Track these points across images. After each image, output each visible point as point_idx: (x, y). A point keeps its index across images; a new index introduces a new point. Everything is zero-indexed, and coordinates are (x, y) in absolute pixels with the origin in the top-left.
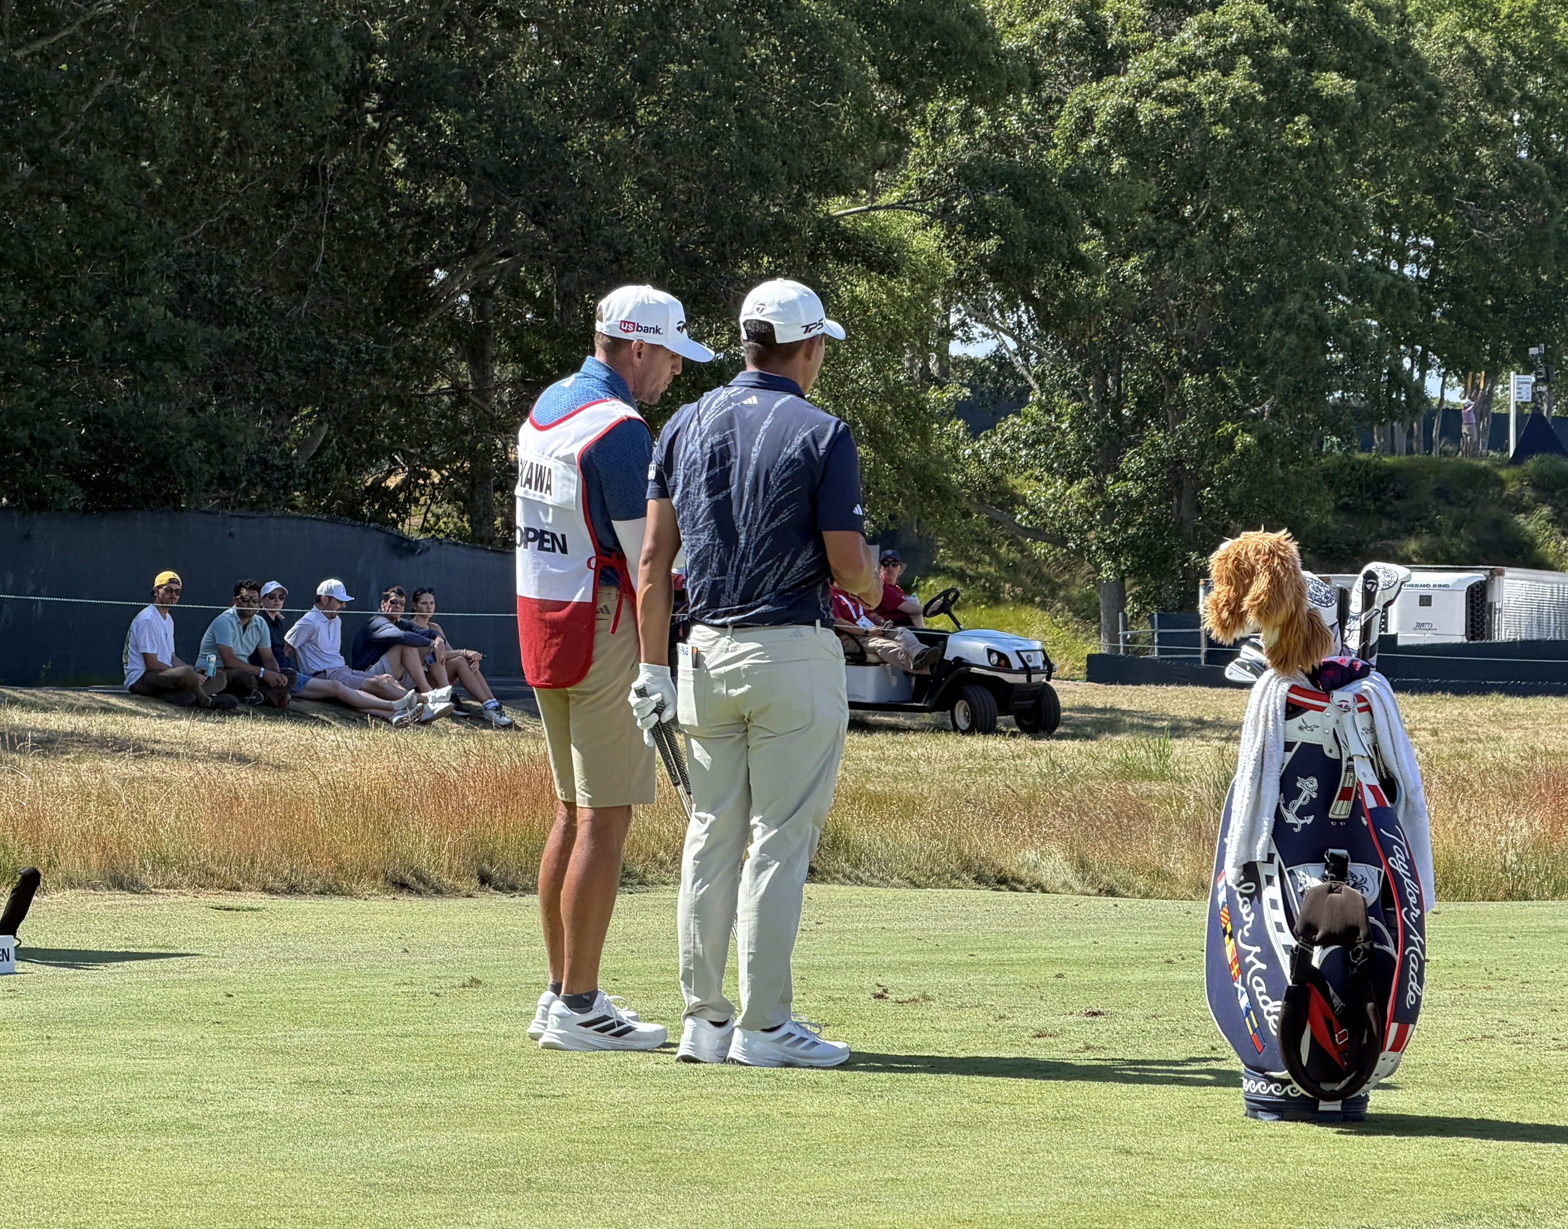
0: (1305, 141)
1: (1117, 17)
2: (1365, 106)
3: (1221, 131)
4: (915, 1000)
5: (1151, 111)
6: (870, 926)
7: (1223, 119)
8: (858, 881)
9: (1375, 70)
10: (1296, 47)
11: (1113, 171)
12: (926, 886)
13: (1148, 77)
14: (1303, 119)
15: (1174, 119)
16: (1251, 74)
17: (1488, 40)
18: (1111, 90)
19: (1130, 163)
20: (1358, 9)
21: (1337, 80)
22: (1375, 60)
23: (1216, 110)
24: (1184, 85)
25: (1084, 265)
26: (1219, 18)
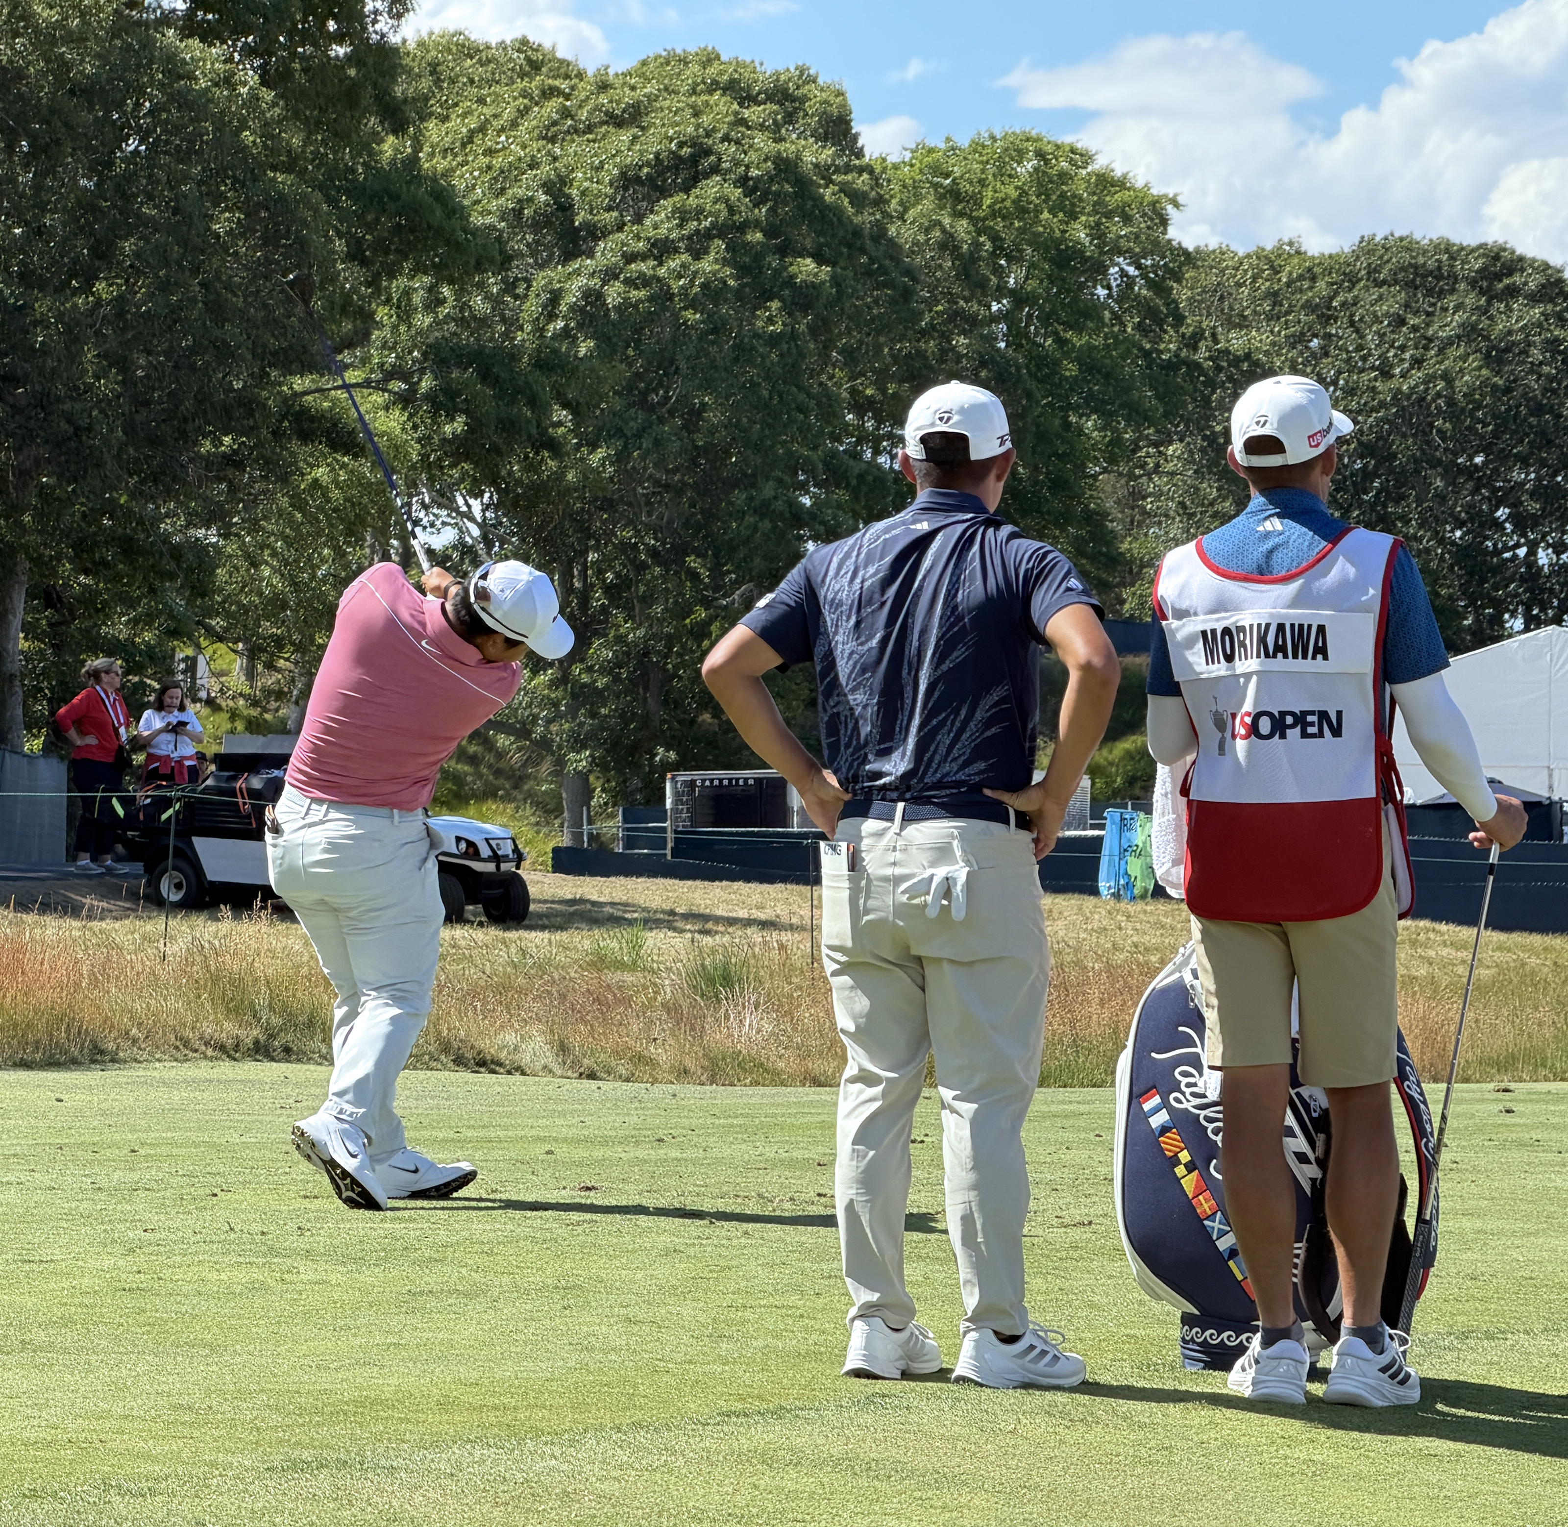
0: (778, 328)
1: (584, 195)
2: (840, 293)
3: (692, 316)
5: (619, 294)
7: (693, 304)
9: (850, 257)
10: (771, 232)
11: (581, 354)
13: (617, 260)
14: (775, 305)
15: (642, 302)
16: (724, 259)
17: (963, 224)
18: (577, 272)
19: (597, 346)
20: (834, 194)
21: (813, 265)
22: (849, 246)
23: (686, 295)
24: (653, 268)
25: (554, 447)
26: (692, 202)
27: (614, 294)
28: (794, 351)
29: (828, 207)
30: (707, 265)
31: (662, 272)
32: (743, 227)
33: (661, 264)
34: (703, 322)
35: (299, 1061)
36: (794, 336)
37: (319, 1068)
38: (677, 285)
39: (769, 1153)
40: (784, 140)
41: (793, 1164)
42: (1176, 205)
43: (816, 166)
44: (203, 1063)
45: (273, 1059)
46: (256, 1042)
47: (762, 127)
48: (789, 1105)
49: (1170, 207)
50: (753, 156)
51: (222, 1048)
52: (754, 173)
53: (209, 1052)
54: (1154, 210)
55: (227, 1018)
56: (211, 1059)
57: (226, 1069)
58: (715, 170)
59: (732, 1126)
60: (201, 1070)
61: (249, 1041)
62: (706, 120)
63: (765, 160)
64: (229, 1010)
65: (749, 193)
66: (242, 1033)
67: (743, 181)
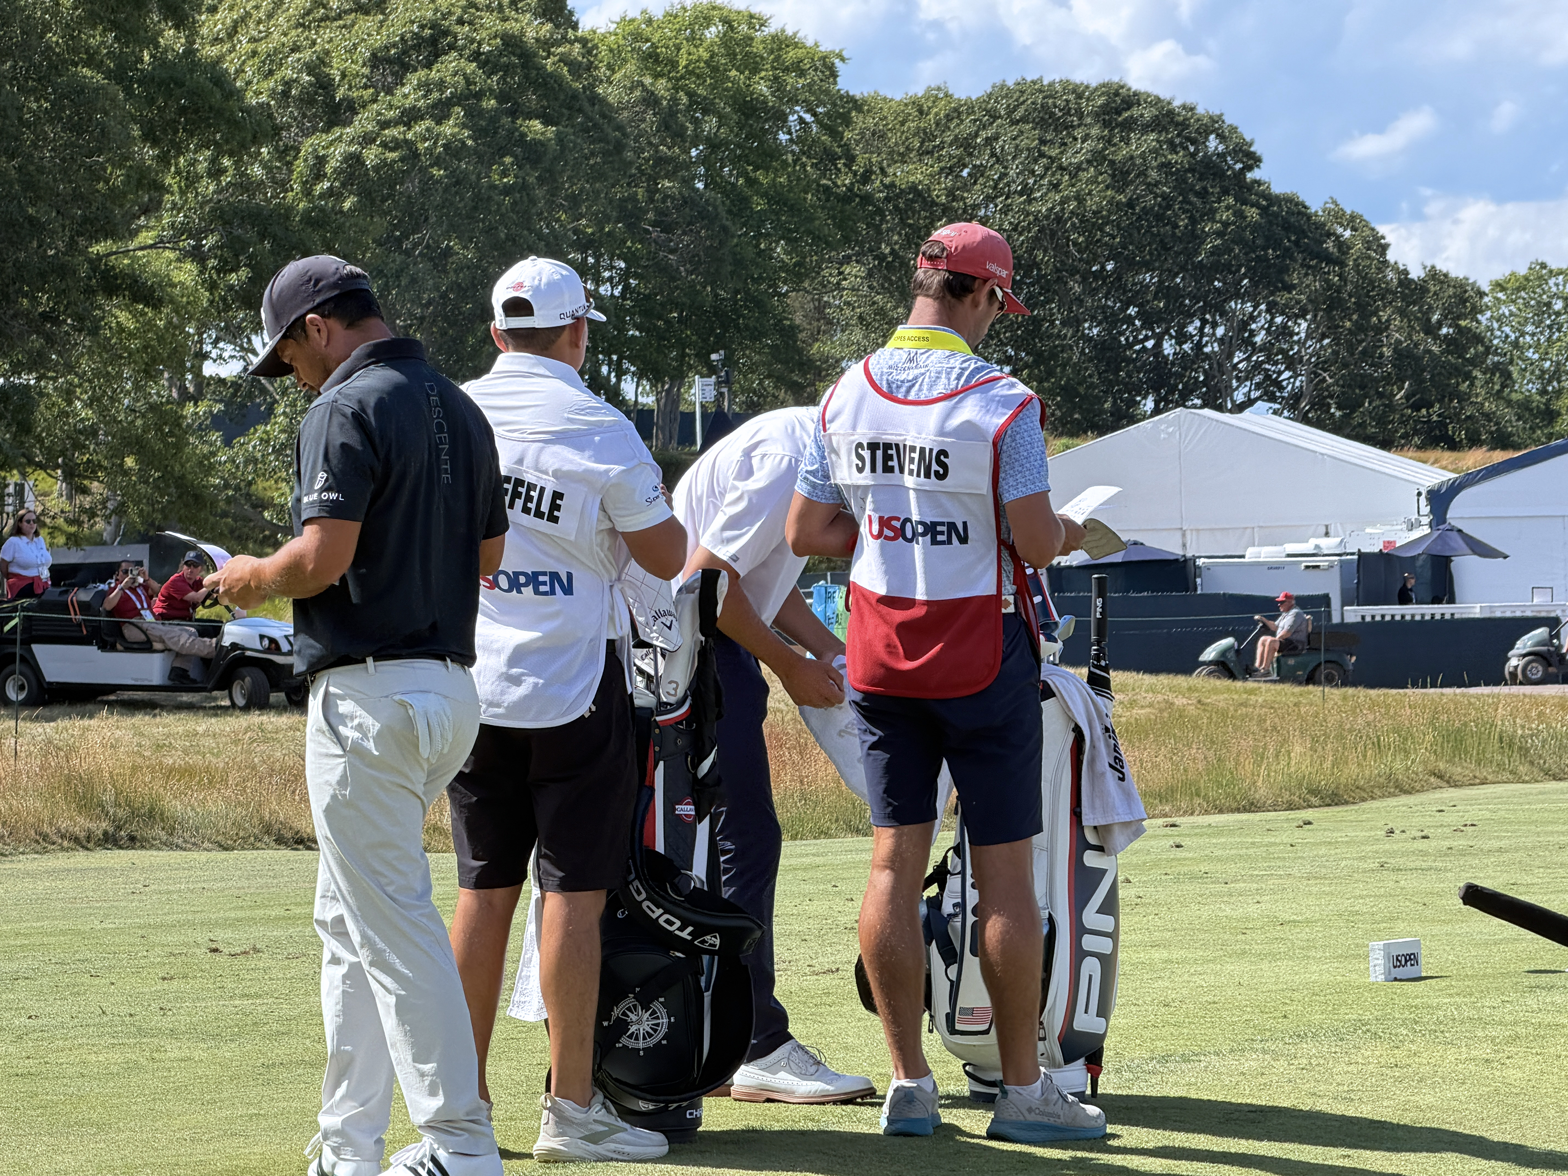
0: (511, 180)
1: (344, 75)
2: (564, 148)
5: (377, 156)
7: (437, 162)
9: (570, 117)
10: (502, 97)
11: (346, 208)
13: (373, 127)
14: (508, 160)
15: (396, 162)
16: (463, 124)
17: (662, 83)
20: (554, 64)
21: (540, 126)
22: (570, 108)
23: (431, 155)
24: (404, 133)
27: (371, 156)
28: (525, 198)
29: (551, 75)
30: (448, 129)
31: (410, 136)
32: (479, 96)
33: (409, 129)
34: (446, 177)
36: (523, 187)
38: (423, 146)
40: (510, 19)
42: (843, 60)
43: (537, 40)
47: (490, 9)
49: (837, 61)
50: (484, 34)
52: (486, 48)
54: (824, 65)
58: (451, 48)
62: (442, 3)
63: (495, 37)
65: (482, 66)
67: (476, 56)
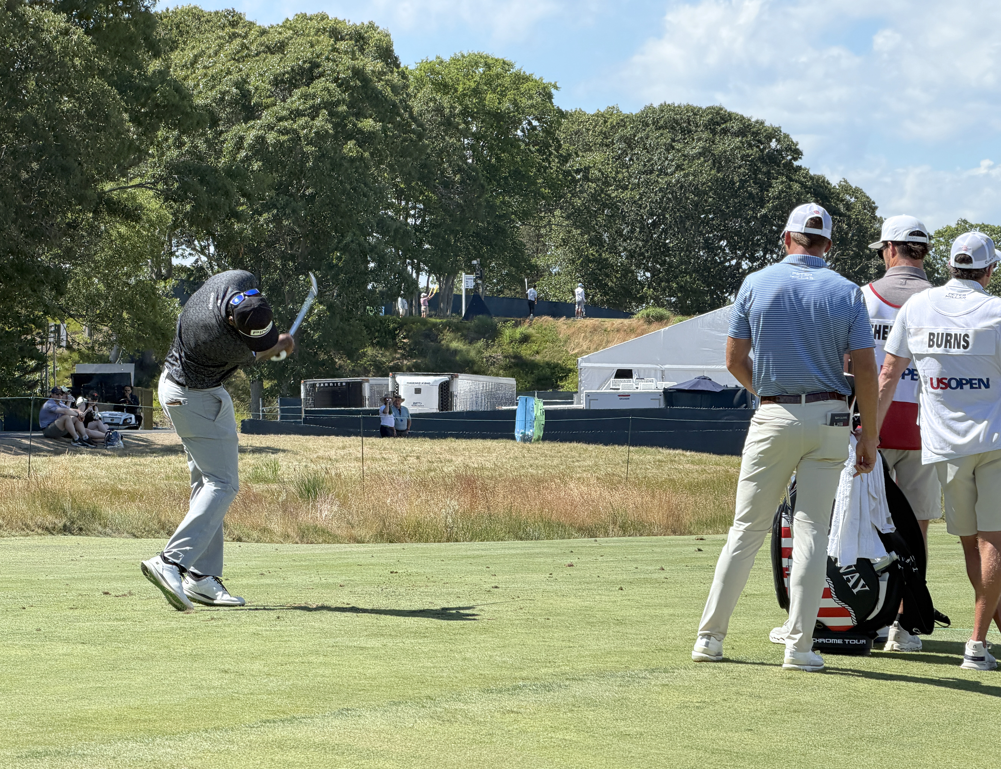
0: (354, 154)
1: (257, 89)
2: (386, 136)
3: (309, 149)
4: (125, 595)
5: (274, 138)
6: (108, 557)
7: (311, 142)
8: (106, 535)
9: (391, 117)
10: (351, 105)
11: (255, 169)
12: (142, 537)
13: (273, 120)
14: (353, 142)
15: (286, 142)
16: (327, 119)
18: (253, 127)
19: (263, 165)
20: (382, 86)
21: (372, 122)
22: (391, 112)
23: (307, 138)
24: (292, 124)
25: (238, 217)
26: (311, 91)
27: (271, 137)
28: (363, 165)
29: (380, 93)
30: (318, 122)
31: (295, 126)
32: (336, 103)
33: (295, 122)
34: (316, 151)
35: (87, 535)
36: (362, 158)
37: (97, 538)
38: (302, 132)
39: (316, 580)
40: (357, 59)
41: (327, 586)
42: (556, 88)
43: (373, 72)
44: (36, 537)
45: (73, 534)
46: (65, 526)
47: (346, 52)
48: (334, 554)
49: (552, 89)
50: (341, 67)
51: (47, 529)
52: (342, 76)
53: (40, 531)
54: (545, 91)
55: (50, 513)
56: (40, 535)
57: (49, 540)
58: (321, 75)
59: (301, 566)
60: (35, 540)
61: (61, 525)
62: (317, 48)
63: (348, 69)
64: (50, 510)
65: (339, 86)
66: (57, 521)
67: (336, 80)
